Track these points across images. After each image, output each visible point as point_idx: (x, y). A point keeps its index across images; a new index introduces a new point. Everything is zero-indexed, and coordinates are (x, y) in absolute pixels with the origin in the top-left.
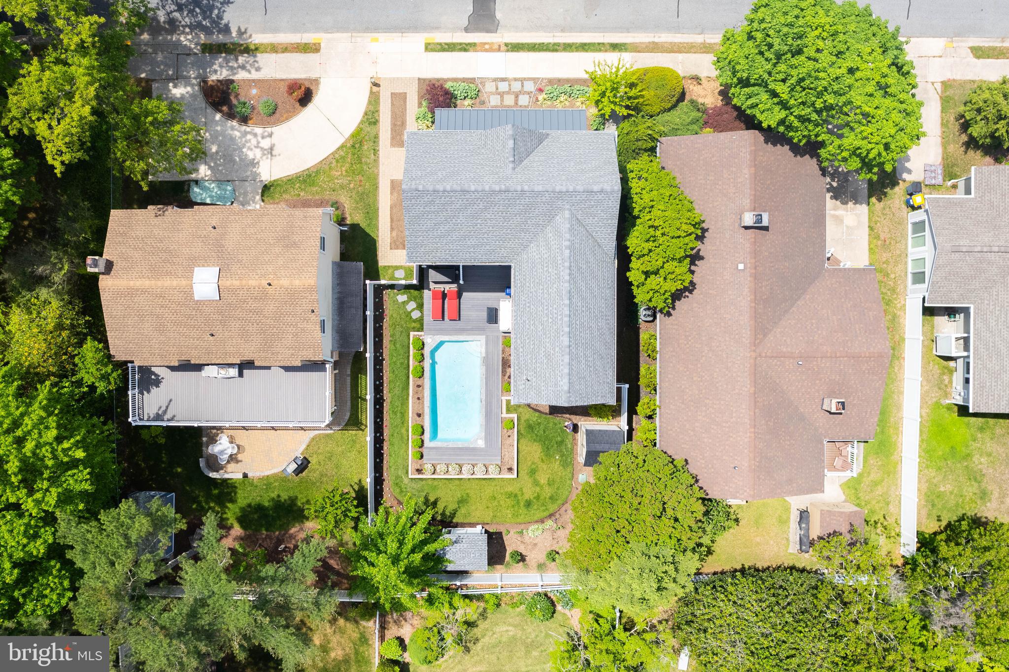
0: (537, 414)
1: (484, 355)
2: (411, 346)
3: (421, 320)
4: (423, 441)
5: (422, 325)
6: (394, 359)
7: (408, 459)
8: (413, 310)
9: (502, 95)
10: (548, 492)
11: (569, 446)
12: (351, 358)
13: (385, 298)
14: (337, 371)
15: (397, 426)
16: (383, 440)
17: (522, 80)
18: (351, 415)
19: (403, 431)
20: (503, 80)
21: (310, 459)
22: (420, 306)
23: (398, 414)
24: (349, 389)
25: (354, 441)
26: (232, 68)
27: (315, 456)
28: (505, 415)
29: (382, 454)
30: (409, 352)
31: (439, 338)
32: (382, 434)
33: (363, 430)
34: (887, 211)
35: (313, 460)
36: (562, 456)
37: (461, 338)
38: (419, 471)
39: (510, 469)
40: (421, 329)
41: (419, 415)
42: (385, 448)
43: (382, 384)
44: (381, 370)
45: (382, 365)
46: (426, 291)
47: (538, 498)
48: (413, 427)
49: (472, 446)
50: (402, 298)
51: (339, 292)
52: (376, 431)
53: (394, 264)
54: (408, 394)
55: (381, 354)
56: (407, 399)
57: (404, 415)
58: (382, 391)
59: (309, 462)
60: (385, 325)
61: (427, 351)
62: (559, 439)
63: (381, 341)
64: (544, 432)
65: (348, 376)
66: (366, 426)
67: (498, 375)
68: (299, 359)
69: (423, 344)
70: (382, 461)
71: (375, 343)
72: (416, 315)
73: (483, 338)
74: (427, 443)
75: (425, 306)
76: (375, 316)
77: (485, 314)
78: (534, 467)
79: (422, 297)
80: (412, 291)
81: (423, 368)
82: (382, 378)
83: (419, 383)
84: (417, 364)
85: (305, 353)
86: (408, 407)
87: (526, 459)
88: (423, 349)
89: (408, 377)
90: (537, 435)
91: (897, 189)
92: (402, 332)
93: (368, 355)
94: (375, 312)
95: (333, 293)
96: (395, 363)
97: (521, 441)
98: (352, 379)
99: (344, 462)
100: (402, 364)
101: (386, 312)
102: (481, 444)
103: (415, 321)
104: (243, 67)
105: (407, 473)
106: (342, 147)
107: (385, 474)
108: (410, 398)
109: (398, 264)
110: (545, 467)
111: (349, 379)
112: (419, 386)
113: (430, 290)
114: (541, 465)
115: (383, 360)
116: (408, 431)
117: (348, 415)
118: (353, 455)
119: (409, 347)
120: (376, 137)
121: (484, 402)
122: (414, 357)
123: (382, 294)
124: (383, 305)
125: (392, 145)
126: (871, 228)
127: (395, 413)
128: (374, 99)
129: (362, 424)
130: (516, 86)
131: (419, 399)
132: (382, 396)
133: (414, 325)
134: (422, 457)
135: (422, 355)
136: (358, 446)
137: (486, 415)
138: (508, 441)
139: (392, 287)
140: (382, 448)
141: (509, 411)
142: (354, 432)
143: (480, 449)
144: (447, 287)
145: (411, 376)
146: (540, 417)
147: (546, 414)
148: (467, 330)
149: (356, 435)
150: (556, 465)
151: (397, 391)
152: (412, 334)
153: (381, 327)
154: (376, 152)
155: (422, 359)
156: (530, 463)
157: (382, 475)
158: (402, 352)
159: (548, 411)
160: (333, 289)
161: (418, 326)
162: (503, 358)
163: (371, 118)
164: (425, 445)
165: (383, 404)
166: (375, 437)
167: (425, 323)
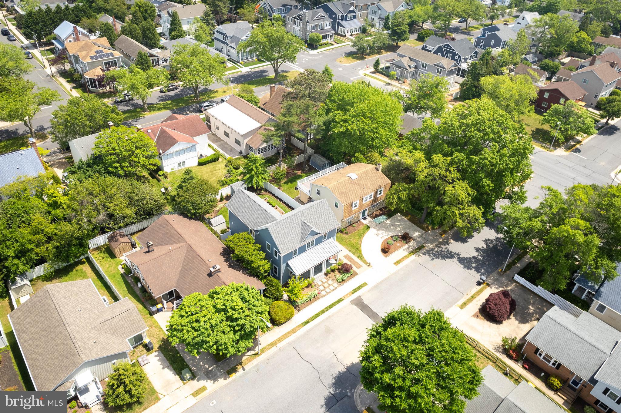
9: (330, 285)
16: (281, 201)
17: (328, 293)
20: (333, 290)
26: (411, 246)
34: (157, 337)
57: (282, 208)
91: (158, 346)
104: (408, 248)
106: (360, 246)
120: (354, 254)
125: (347, 254)
126: (160, 328)
128: (365, 262)
130: (328, 290)
154: (350, 251)
163: (361, 257)
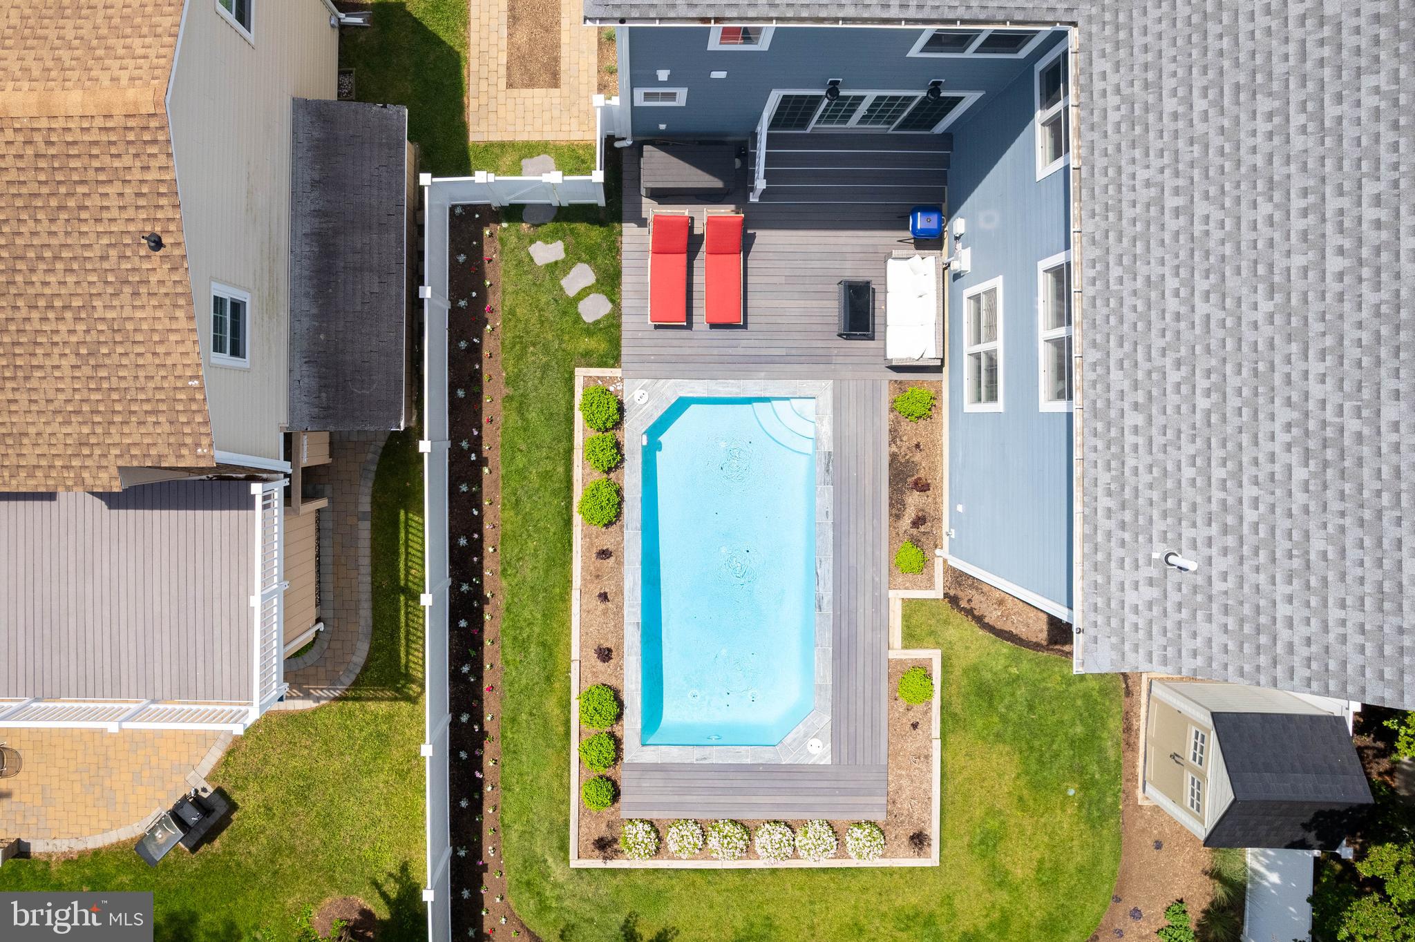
0: (1006, 647)
1: (827, 446)
2: (579, 417)
3: (611, 328)
4: (618, 742)
5: (616, 343)
6: (520, 461)
7: (566, 802)
8: (585, 292)
11: (1112, 754)
12: (372, 457)
13: (488, 251)
14: (322, 503)
15: (527, 690)
16: (483, 734)
18: (375, 649)
19: (551, 706)
21: (236, 796)
22: (610, 281)
23: (533, 649)
24: (365, 561)
25: (383, 738)
27: (253, 787)
28: (897, 652)
29: (479, 784)
30: (570, 437)
31: (673, 389)
32: (478, 717)
33: (413, 700)
35: (248, 800)
36: (1084, 787)
37: (752, 387)
38: (604, 845)
39: (919, 840)
40: (612, 357)
41: (605, 655)
42: (489, 764)
43: (477, 548)
44: (475, 500)
45: (477, 480)
46: (629, 230)
48: (586, 697)
49: (786, 761)
50: (546, 252)
51: (317, 213)
52: (458, 706)
53: (522, 137)
54: (569, 582)
55: (477, 444)
56: (565, 597)
57: (551, 651)
58: (478, 570)
59: (233, 807)
60: (489, 345)
61: (633, 435)
62: (1079, 729)
63: (475, 398)
64: (1031, 708)
65: (361, 517)
66: (423, 686)
67: (876, 515)
68: (113, 462)
69: (621, 409)
70: (477, 807)
71: (454, 405)
72: (594, 309)
73: (823, 389)
74: (633, 751)
75: (625, 279)
76: (454, 313)
77: (832, 308)
78: (993, 824)
79: (614, 250)
80: (581, 227)
81: (619, 492)
82: (477, 524)
83: (607, 542)
84: (598, 477)
85: (134, 434)
86: (566, 624)
87: (967, 797)
88: (618, 424)
89: (568, 523)
90: (1004, 720)
92: (545, 368)
93: (424, 446)
94: (453, 300)
95: (295, 215)
96: (522, 473)
97: (951, 739)
98: (375, 529)
99: (352, 807)
100: (546, 476)
101: (493, 301)
102: (818, 751)
103: (591, 330)
105: (564, 847)
107: (489, 851)
108: (575, 595)
109: (536, 137)
110: (1027, 823)
111: (365, 530)
112: (604, 554)
113: (642, 223)
114: (1016, 817)
115: (482, 462)
116: (566, 705)
117: (362, 650)
118: (379, 782)
119: (570, 421)
121: (828, 609)
122: (591, 452)
123: (479, 237)
124: (481, 276)
127: (522, 645)
129: (409, 679)
131: (604, 597)
132: (479, 588)
133: (587, 343)
134: (616, 796)
135: (618, 446)
136: (397, 754)
137: (837, 655)
138: (912, 744)
139: (514, 213)
140: (477, 763)
141: (911, 638)
142: (383, 708)
143: (815, 772)
144: (702, 216)
145: (577, 519)
146: (1016, 660)
147: (1036, 646)
148: (771, 360)
149: (389, 717)
150: (1066, 820)
151: (530, 571)
152: (581, 374)
153: (475, 352)
155: (616, 464)
156: (979, 812)
157: (476, 851)
158: (546, 435)
159: (1042, 637)
160: (296, 197)
161: (603, 347)
162: (894, 457)
164: (627, 757)
165: (481, 612)
166: (455, 725)
167: (625, 335)
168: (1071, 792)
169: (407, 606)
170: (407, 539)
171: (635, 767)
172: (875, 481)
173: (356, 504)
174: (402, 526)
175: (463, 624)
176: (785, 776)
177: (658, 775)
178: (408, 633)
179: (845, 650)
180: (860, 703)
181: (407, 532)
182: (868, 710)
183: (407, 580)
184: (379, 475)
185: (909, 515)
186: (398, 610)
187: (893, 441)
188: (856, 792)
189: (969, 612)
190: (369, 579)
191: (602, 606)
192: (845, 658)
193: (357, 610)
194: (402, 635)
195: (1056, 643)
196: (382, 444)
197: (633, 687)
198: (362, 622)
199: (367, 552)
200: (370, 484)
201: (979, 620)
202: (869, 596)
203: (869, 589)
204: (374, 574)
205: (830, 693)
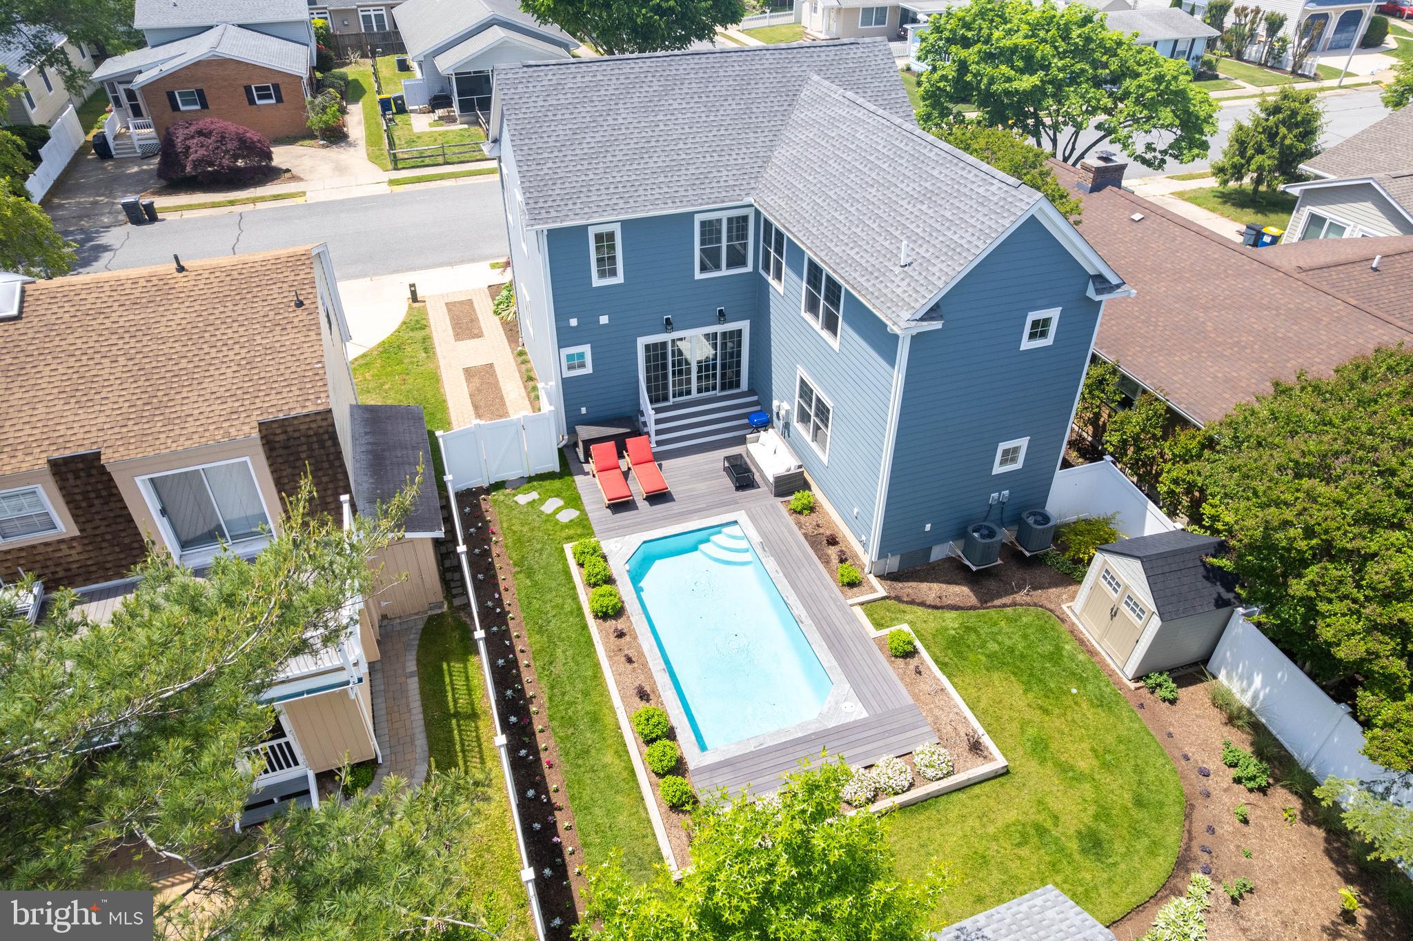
3: (582, 522)
5: (588, 527)
8: (558, 510)
10: (1119, 791)
11: (1081, 658)
12: (414, 638)
15: (584, 753)
16: (551, 802)
19: (610, 758)
22: (574, 502)
23: (582, 720)
28: (875, 634)
29: (559, 848)
31: (638, 539)
39: (977, 748)
40: (587, 533)
42: (563, 827)
45: (504, 623)
46: (580, 479)
47: (1103, 814)
49: (831, 725)
58: (518, 679)
65: (412, 675)
69: (604, 559)
72: (567, 516)
73: (740, 516)
74: (695, 761)
75: (584, 499)
78: (1031, 732)
79: (572, 488)
80: (547, 482)
82: (510, 649)
83: (619, 628)
86: (605, 693)
89: (585, 627)
90: (986, 656)
98: (423, 681)
100: (559, 606)
102: (854, 711)
103: (568, 526)
108: (605, 669)
110: (1059, 723)
111: (413, 685)
112: (620, 635)
114: (1047, 722)
115: (506, 611)
121: (808, 621)
125: (459, 336)
127: (568, 721)
131: (629, 661)
132: (521, 692)
133: (567, 532)
137: (831, 648)
138: (925, 685)
141: (878, 623)
143: (860, 726)
145: (591, 623)
147: (974, 607)
150: (1085, 711)
152: (567, 546)
156: (1015, 725)
161: (580, 531)
162: (806, 535)
164: (692, 766)
165: (527, 707)
167: (593, 524)
168: (1074, 691)
169: (459, 726)
170: (451, 681)
171: (701, 770)
172: (800, 546)
173: (404, 668)
174: (446, 673)
175: (513, 719)
176: (836, 736)
177: (725, 770)
178: (463, 745)
179: (835, 641)
180: (867, 670)
181: (451, 675)
182: (875, 671)
183: (455, 707)
184: (421, 646)
185: (835, 560)
186: (451, 731)
187: (800, 528)
188: (903, 730)
189: (912, 602)
190: (421, 716)
191: (629, 667)
192: (837, 645)
193: (412, 742)
194: (458, 748)
195: (986, 602)
196: (421, 627)
197: (677, 712)
198: (419, 750)
199: (418, 697)
200: (414, 653)
201: (923, 604)
202: (833, 606)
203: (831, 603)
204: (425, 711)
205: (839, 670)
